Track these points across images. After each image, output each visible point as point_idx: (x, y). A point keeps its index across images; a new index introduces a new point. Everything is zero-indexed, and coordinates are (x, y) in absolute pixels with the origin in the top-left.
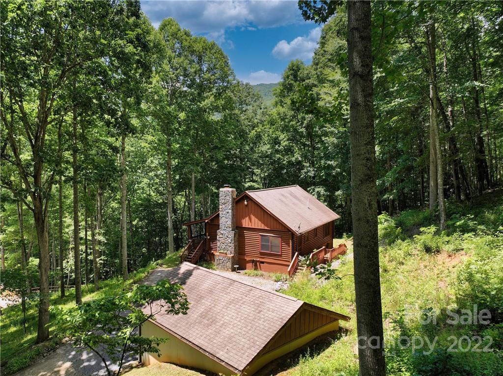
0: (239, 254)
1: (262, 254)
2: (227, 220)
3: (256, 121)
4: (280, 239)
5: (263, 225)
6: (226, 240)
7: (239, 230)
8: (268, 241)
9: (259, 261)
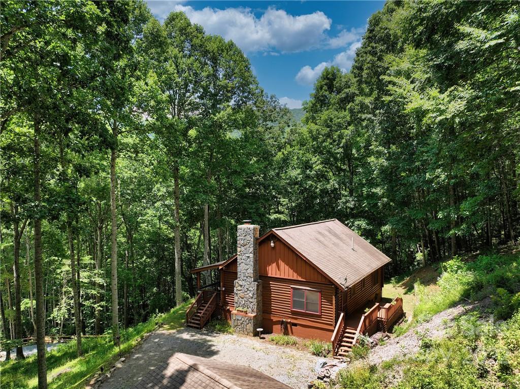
0: (263, 313)
1: (294, 313)
2: (248, 267)
3: (283, 141)
4: (319, 294)
5: (295, 275)
6: (246, 293)
7: (263, 280)
8: (302, 296)
9: (290, 323)
